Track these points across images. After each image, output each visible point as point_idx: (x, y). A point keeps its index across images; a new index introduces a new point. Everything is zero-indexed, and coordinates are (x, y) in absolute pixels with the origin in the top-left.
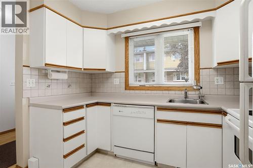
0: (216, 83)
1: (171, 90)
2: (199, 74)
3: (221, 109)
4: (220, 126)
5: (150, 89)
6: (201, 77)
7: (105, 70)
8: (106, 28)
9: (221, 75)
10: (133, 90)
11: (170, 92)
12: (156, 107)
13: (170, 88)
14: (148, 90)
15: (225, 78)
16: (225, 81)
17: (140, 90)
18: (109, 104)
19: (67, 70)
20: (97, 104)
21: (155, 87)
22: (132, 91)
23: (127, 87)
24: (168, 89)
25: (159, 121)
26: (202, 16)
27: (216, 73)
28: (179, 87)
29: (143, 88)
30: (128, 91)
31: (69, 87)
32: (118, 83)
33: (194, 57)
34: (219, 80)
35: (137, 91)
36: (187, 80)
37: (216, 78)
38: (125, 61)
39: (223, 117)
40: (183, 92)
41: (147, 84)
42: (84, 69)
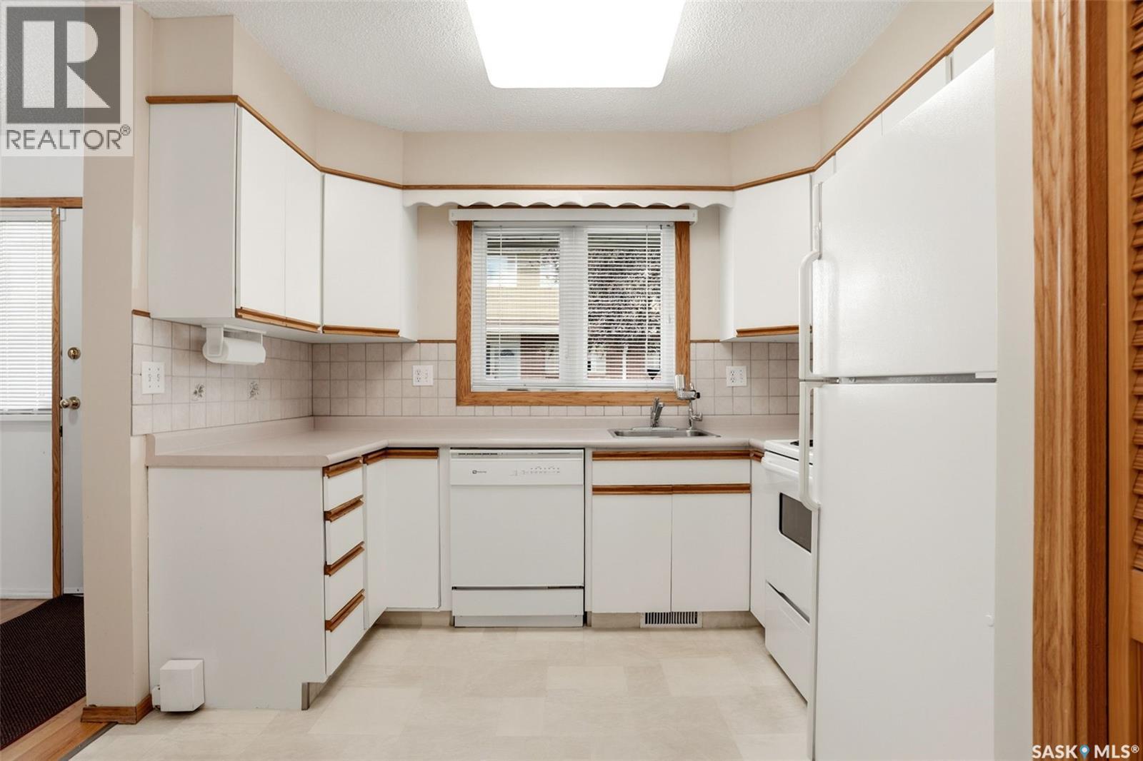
0: (729, 383)
1: (609, 403)
2: (688, 356)
3: (750, 446)
4: (745, 488)
5: (544, 400)
6: (692, 363)
7: (397, 332)
8: (401, 183)
9: (742, 361)
10: (487, 403)
11: (609, 410)
12: (589, 453)
13: (607, 399)
14: (540, 404)
15: (750, 370)
16: (750, 378)
17: (513, 403)
18: (431, 452)
19: (261, 329)
20: (386, 452)
21: (562, 395)
22: (482, 410)
23: (465, 394)
24: (603, 399)
25: (598, 490)
26: (703, 200)
27: (727, 355)
28: (634, 395)
29: (522, 398)
30: (467, 410)
31: (252, 393)
32: (431, 382)
33: (674, 305)
34: (736, 375)
35: (500, 410)
36: (653, 373)
37: (729, 368)
38: (459, 305)
39: (755, 463)
40: (647, 410)
41: (536, 384)
42: (325, 328)
